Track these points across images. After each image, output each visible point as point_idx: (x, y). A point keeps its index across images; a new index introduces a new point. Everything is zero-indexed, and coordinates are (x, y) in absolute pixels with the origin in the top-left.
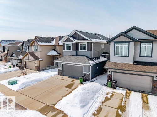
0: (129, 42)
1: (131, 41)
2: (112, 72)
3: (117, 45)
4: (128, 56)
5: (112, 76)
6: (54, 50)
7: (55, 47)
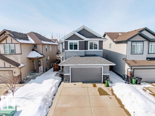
0: (143, 41)
1: (145, 40)
2: (134, 69)
3: (134, 44)
4: (143, 54)
5: (134, 73)
6: (33, 50)
7: (35, 46)
